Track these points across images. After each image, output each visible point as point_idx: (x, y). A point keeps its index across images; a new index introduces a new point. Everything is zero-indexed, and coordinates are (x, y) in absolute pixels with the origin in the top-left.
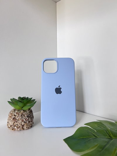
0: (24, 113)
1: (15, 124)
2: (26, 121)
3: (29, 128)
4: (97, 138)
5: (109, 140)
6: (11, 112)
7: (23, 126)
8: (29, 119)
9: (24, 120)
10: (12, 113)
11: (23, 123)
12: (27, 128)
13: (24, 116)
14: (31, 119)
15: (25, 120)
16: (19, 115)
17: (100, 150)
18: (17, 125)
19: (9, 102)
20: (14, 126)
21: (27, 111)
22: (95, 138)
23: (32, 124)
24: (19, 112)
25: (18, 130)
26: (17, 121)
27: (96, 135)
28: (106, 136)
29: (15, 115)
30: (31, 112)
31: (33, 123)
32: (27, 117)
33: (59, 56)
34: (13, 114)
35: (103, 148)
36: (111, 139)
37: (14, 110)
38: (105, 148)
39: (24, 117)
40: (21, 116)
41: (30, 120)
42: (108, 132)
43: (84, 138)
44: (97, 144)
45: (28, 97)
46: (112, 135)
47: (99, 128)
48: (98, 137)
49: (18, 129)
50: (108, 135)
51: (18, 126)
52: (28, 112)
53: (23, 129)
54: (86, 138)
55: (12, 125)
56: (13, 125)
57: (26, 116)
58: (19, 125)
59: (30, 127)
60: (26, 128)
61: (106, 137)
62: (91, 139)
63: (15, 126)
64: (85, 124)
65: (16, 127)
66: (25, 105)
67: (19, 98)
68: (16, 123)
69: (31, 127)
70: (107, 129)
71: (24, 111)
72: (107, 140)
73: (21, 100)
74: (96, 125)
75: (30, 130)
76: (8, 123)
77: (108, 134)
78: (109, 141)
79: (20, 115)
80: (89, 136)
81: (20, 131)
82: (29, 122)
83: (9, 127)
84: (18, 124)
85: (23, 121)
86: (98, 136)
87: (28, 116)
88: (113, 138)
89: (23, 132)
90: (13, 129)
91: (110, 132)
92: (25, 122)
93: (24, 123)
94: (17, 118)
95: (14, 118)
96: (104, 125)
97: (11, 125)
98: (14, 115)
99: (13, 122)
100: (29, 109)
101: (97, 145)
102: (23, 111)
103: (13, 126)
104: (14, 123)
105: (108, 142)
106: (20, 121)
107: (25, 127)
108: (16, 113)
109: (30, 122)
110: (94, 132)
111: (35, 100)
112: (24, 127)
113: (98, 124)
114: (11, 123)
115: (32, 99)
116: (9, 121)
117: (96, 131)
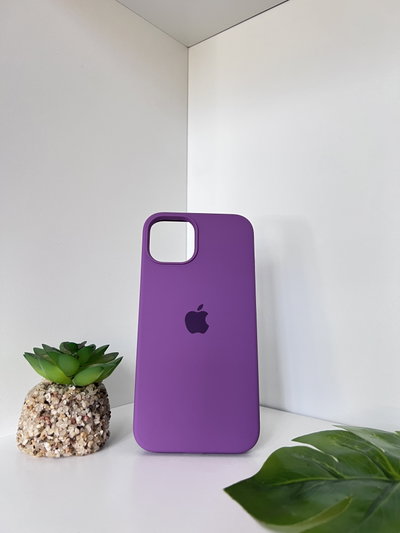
0: (78, 397)
1: (44, 433)
2: (86, 424)
3: (92, 448)
4: (345, 480)
5: (387, 484)
6: (32, 391)
7: (73, 440)
8: (94, 417)
9: (78, 419)
10: (36, 393)
11: (73, 432)
12: (86, 447)
13: (79, 406)
14: (101, 418)
15: (82, 419)
16: (61, 400)
17: (362, 515)
18: (52, 435)
19: (27, 355)
20: (42, 441)
21: (90, 389)
22: (335, 481)
23: (105, 436)
24: (61, 391)
26: (52, 420)
27: (338, 473)
28: (375, 472)
29: (46, 402)
30: (103, 393)
31: (108, 435)
32: (87, 410)
34: (41, 398)
35: (368, 509)
36: (392, 480)
37: (44, 386)
38: (376, 510)
39: (79, 410)
40: (68, 404)
41: (97, 421)
42: (378, 460)
44: (347, 497)
45: (93, 347)
46: (392, 469)
47: (346, 450)
48: (346, 477)
49: (56, 452)
51: (56, 440)
52: (92, 392)
53: (72, 450)
54: (303, 483)
55: (32, 439)
56: (39, 436)
57: (84, 404)
58: (61, 438)
59: (96, 447)
60: (82, 447)
61: (375, 477)
62: (322, 483)
63: (45, 439)
64: (294, 440)
65: (46, 445)
66: (82, 367)
67: (65, 345)
68: (48, 428)
69: (102, 446)
70: (373, 451)
71: (80, 388)
72: (379, 485)
74: (334, 443)
75: (97, 456)
76: (21, 429)
77: (380, 467)
78: (387, 488)
79: (65, 402)
80: (312, 476)
81: (61, 460)
82: (94, 428)
83: (24, 444)
84: (57, 434)
85: (74, 422)
86: (348, 475)
87: (91, 408)
88: (396, 479)
89: (69, 461)
90: (36, 453)
91: (386, 458)
92: (79, 428)
93: (77, 431)
94: (54, 412)
95: (43, 412)
96: (360, 438)
97: (31, 435)
98: (43, 401)
99: (39, 426)
100: (97, 384)
101: (346, 501)
102: (74, 388)
103: (36, 442)
104: (41, 430)
105: (384, 493)
106: (63, 424)
107: (79, 446)
108: (52, 394)
109: (99, 428)
110: (331, 462)
111: (117, 354)
112: (75, 446)
113: (338, 438)
114: (32, 430)
115: (106, 353)
116: (25, 424)
117: (336, 460)
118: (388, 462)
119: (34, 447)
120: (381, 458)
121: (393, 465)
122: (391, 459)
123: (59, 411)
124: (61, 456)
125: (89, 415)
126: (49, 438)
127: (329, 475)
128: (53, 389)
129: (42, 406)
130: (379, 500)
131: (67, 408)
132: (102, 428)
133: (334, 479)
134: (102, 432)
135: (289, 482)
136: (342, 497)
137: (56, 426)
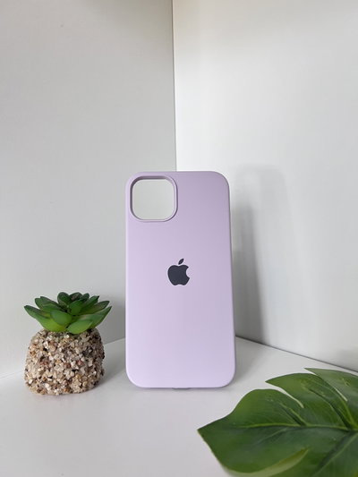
0: (72, 344)
1: (44, 375)
2: (80, 367)
3: (87, 387)
4: (306, 427)
5: (345, 435)
6: (34, 338)
7: (69, 381)
8: (87, 361)
9: (72, 364)
10: (36, 341)
11: (69, 374)
12: (81, 387)
13: (73, 352)
14: (94, 361)
15: (77, 363)
16: (57, 348)
17: (315, 467)
18: (51, 378)
19: (28, 308)
20: (43, 382)
21: (83, 336)
22: (297, 428)
23: (98, 375)
24: (57, 340)
25: (54, 395)
26: (51, 365)
27: (301, 420)
28: (335, 421)
29: (45, 350)
30: (96, 339)
31: (102, 373)
32: (80, 356)
33: (182, 166)
34: (41, 345)
35: (320, 461)
36: (350, 431)
37: (44, 333)
38: (328, 464)
39: (73, 356)
40: (63, 351)
41: (90, 365)
42: (340, 409)
43: (264, 427)
44: (303, 448)
45: (87, 295)
46: (351, 418)
47: (313, 395)
48: (308, 425)
49: (55, 391)
50: (339, 418)
51: (55, 382)
52: (85, 340)
53: (70, 390)
55: (36, 379)
56: (40, 378)
57: (77, 352)
58: (59, 380)
59: (91, 386)
60: (77, 387)
61: (335, 426)
62: (285, 430)
63: (46, 381)
64: (268, 382)
65: (47, 385)
66: (75, 318)
68: (47, 371)
69: (96, 384)
70: (337, 399)
71: (74, 336)
72: (335, 436)
73: (64, 304)
74: (303, 386)
75: (92, 393)
76: (26, 370)
77: (342, 417)
78: (343, 439)
79: (60, 350)
80: (277, 421)
82: (88, 369)
83: (30, 382)
84: (55, 376)
85: (69, 366)
86: (309, 422)
87: (84, 354)
88: (355, 429)
89: (67, 399)
90: (39, 391)
91: (347, 408)
92: (74, 371)
93: (72, 374)
94: (51, 358)
95: (42, 358)
96: (327, 385)
97: (34, 377)
98: (42, 348)
99: (39, 370)
100: (89, 331)
101: (302, 452)
102: (68, 336)
103: (39, 382)
104: (42, 373)
105: (339, 444)
106: (60, 368)
107: (75, 385)
108: (49, 342)
109: (93, 370)
110: (296, 407)
111: (108, 302)
112: (71, 386)
113: (309, 382)
114: (35, 372)
115: (99, 301)
116: (29, 366)
117: (302, 406)
118: (349, 413)
119: (38, 385)
120: (341, 405)
121: (353, 415)
122: (350, 408)
123: (55, 357)
124: (61, 394)
125: (83, 359)
126: (49, 380)
127: (292, 421)
128: (50, 338)
129: (41, 353)
130: (333, 452)
131: (63, 355)
132: (95, 369)
133: (298, 425)
134: (95, 373)
135: (256, 425)
136: (299, 448)
137: (54, 371)
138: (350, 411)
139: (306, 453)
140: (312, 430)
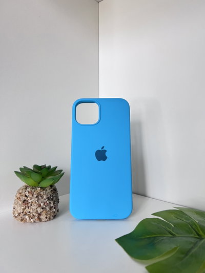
0: (42, 193)
1: (25, 211)
2: (46, 206)
3: (50, 218)
4: (176, 237)
5: (198, 240)
6: (19, 190)
7: (40, 214)
8: (50, 203)
9: (42, 204)
10: (21, 191)
11: (39, 210)
12: (46, 218)
13: (42, 197)
14: (54, 203)
15: (44, 204)
16: (33, 195)
17: (183, 256)
18: (29, 212)
19: (16, 172)
20: (24, 215)
21: (48, 189)
22: (171, 237)
23: (56, 212)
24: (33, 190)
25: (31, 223)
26: (29, 205)
27: (173, 233)
28: (192, 233)
29: (26, 196)
30: (55, 191)
31: (58, 211)
32: (46, 200)
34: (23, 194)
35: (186, 253)
36: (200, 238)
37: (25, 187)
38: (190, 254)
39: (42, 200)
40: (37, 197)
41: (52, 205)
42: (194, 227)
43: (153, 237)
44: (176, 246)
45: (50, 166)
46: (201, 232)
47: (178, 221)
48: (177, 235)
49: (32, 220)
51: (31, 215)
52: (49, 191)
53: (40, 220)
54: (155, 237)
55: (20, 213)
56: (23, 212)
57: (45, 197)
58: (34, 214)
59: (52, 218)
60: (44, 218)
61: (192, 236)
62: (164, 238)
63: (26, 214)
64: (153, 214)
65: (27, 217)
66: (43, 178)
67: (35, 166)
68: (27, 209)
69: (55, 217)
70: (192, 221)
71: (43, 189)
72: (193, 240)
73: (37, 171)
74: (173, 216)
75: (52, 222)
76: (14, 208)
77: (195, 231)
78: (197, 242)
79: (35, 196)
80: (160, 234)
81: (35, 224)
82: (51, 208)
83: (16, 216)
84: (32, 211)
85: (40, 206)
86: (177, 234)
87: (48, 199)
88: (203, 237)
89: (38, 225)
90: (22, 220)
91: (198, 226)
92: (43, 208)
93: (42, 210)
94: (30, 201)
95: (24, 201)
96: (186, 215)
97: (19, 212)
99: (22, 208)
100: (51, 186)
101: (175, 248)
102: (39, 189)
103: (22, 215)
104: (24, 209)
105: (195, 244)
106: (34, 207)
107: (43, 217)
108: (29, 192)
109: (53, 208)
110: (170, 227)
111: (62, 170)
112: (41, 217)
113: (175, 214)
114: (20, 209)
115: (56, 170)
116: (16, 206)
117: (173, 226)
118: (199, 228)
119: (21, 217)
120: (196, 225)
121: (202, 230)
122: (200, 226)
123: (32, 200)
124: (34, 222)
125: (48, 202)
127: (168, 233)
128: (29, 190)
129: (24, 198)
130: (192, 248)
131: (36, 199)
132: (55, 208)
133: (171, 236)
134: (54, 210)
135: (148, 236)
136: (174, 246)
137: (31, 208)
138: (200, 228)
139: (178, 249)
140: (180, 238)
